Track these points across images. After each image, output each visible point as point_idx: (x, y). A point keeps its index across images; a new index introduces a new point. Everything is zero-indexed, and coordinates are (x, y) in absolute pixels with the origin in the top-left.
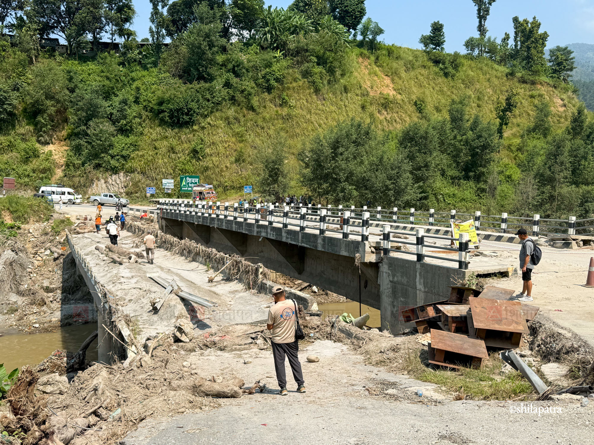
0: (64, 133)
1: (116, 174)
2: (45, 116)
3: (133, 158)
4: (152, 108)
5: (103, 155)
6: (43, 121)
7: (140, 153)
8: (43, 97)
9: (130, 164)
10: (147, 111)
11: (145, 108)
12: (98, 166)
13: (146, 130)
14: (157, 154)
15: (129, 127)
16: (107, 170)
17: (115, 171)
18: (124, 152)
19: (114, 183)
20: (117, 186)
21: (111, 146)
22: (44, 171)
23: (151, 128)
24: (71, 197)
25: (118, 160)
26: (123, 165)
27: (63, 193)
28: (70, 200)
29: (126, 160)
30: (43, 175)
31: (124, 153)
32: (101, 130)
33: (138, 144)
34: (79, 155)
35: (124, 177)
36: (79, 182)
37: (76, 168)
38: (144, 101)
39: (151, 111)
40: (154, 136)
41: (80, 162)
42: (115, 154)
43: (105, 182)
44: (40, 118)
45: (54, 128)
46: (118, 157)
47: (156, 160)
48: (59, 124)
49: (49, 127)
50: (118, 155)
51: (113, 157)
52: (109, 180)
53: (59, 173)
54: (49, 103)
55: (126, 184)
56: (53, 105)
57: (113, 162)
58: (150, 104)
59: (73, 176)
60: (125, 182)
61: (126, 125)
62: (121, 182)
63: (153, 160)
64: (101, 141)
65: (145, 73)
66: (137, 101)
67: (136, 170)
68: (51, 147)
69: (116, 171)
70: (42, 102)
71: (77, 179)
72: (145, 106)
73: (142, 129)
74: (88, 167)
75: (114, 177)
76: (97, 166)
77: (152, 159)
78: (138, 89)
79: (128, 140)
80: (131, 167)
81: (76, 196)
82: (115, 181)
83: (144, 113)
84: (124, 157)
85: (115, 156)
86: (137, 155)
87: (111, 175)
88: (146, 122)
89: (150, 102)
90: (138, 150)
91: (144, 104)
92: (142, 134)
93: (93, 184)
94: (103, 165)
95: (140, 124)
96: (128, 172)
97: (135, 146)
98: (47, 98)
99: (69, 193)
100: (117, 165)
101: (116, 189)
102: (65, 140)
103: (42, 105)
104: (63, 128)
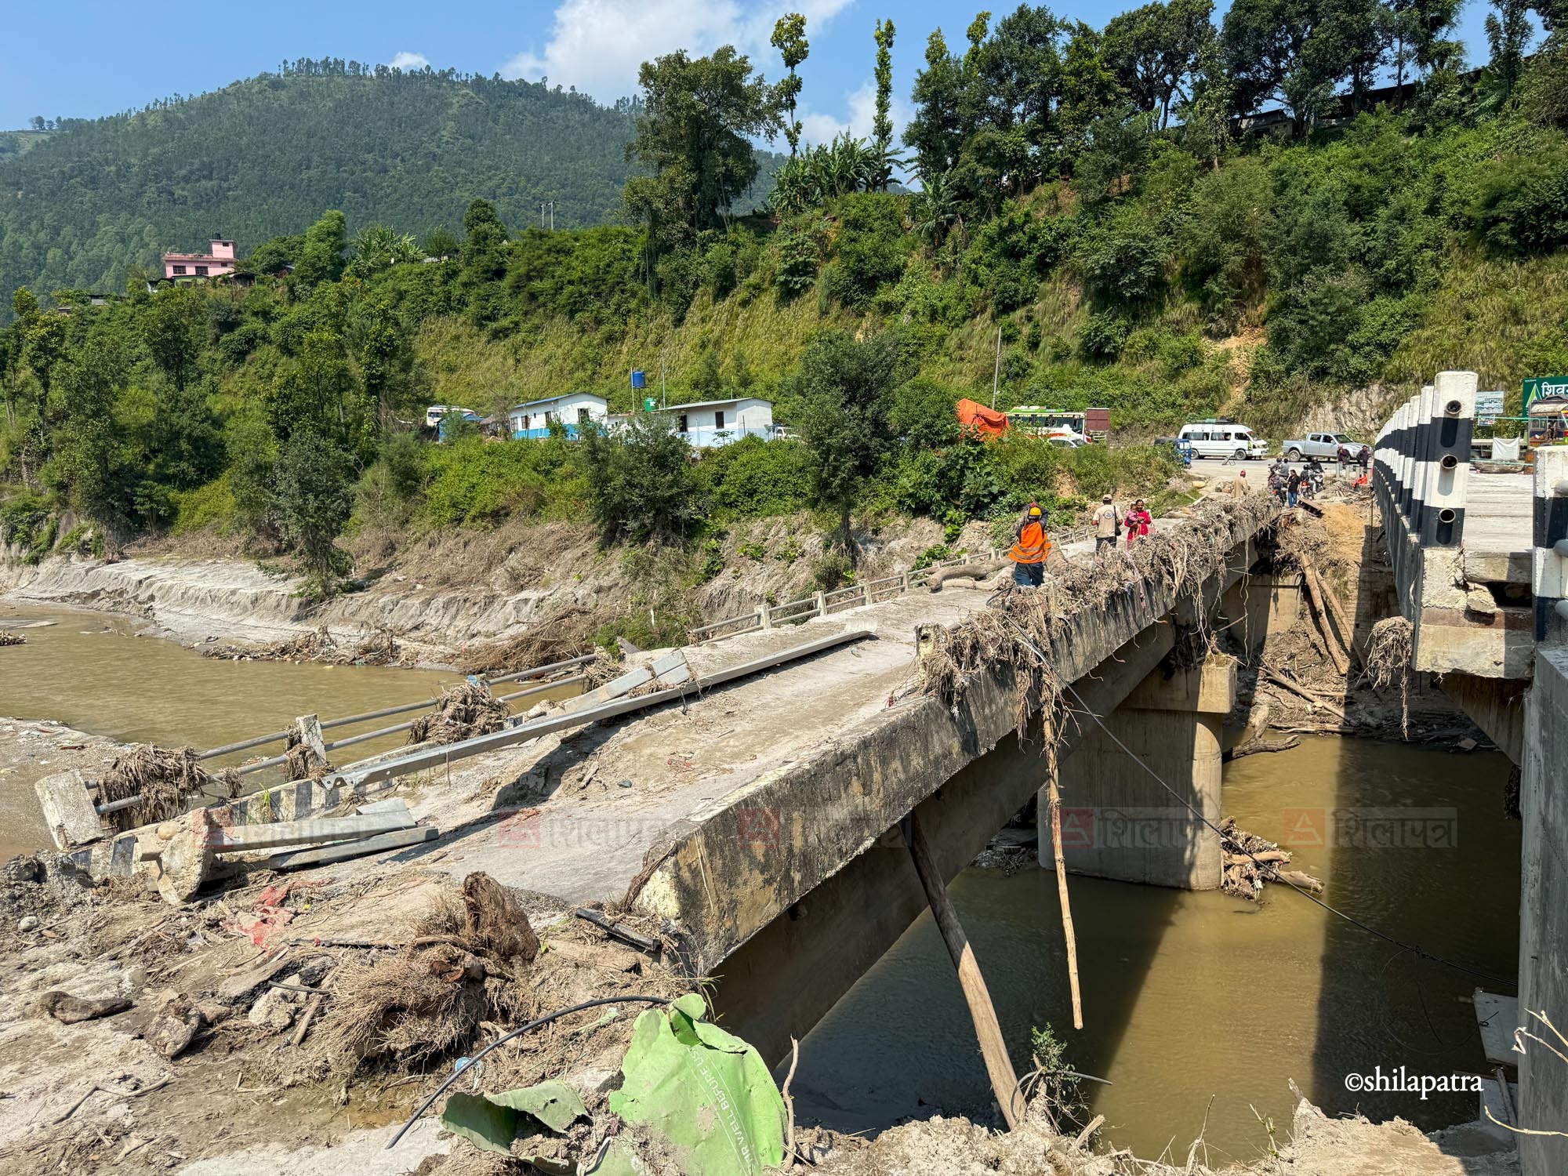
0: (1263, 309)
1: (1360, 387)
2: (1221, 277)
3: (1407, 348)
4: (1470, 218)
5: (1333, 346)
6: (1216, 289)
7: (1427, 333)
8: (1218, 237)
9: (1396, 363)
10: (1456, 228)
11: (1453, 222)
12: (1321, 374)
13: (1450, 275)
14: (1469, 330)
15: (1405, 272)
16: (1340, 381)
17: (1359, 381)
18: (1384, 334)
19: (1353, 409)
20: (1360, 415)
21: (1355, 324)
22: (1204, 393)
23: (1464, 268)
24: (1243, 444)
25: (1368, 355)
26: (1380, 365)
27: (1227, 436)
28: (1239, 451)
29: (1387, 354)
30: (1203, 402)
31: (1384, 337)
32: (1329, 289)
33: (1423, 310)
34: (1282, 351)
35: (1379, 394)
36: (1277, 411)
37: (1273, 380)
38: (1452, 204)
39: (1467, 226)
40: (1468, 286)
41: (1282, 367)
42: (1362, 341)
43: (1334, 410)
44: (1211, 285)
45: (1241, 301)
46: (1367, 349)
47: (1467, 346)
48: (1255, 291)
49: (1229, 299)
50: (1368, 344)
51: (1355, 349)
52: (1345, 405)
53: (1238, 394)
54: (1228, 248)
55: (1381, 411)
56: (1238, 252)
57: (1356, 362)
58: (1467, 208)
59: (1266, 400)
60: (1382, 404)
61: (1397, 270)
62: (1371, 407)
63: (1458, 349)
64: (1328, 314)
65: (1467, 136)
66: (1433, 210)
67: (1412, 375)
68: (1232, 343)
69: (1363, 381)
70: (1215, 248)
71: (1270, 407)
72: (1453, 218)
73: (1438, 275)
74: (1298, 377)
75: (1356, 395)
76: (1318, 374)
77: (1454, 345)
78: (1440, 178)
79: (1399, 306)
80: (1399, 370)
81: (1253, 442)
82: (1358, 404)
83: (1450, 235)
84: (1386, 349)
85: (1362, 346)
86: (1418, 338)
87: (1350, 392)
88: (1453, 255)
89: (1465, 203)
90: (1422, 326)
91: (1451, 211)
92: (1436, 285)
93: (1307, 414)
94: (1333, 371)
95: (1435, 263)
96: (1392, 381)
97: (1416, 319)
98: (1225, 239)
99: (1240, 436)
100: (1364, 368)
101: (1357, 423)
102: (1264, 323)
103: (1215, 255)
104: (1262, 299)
